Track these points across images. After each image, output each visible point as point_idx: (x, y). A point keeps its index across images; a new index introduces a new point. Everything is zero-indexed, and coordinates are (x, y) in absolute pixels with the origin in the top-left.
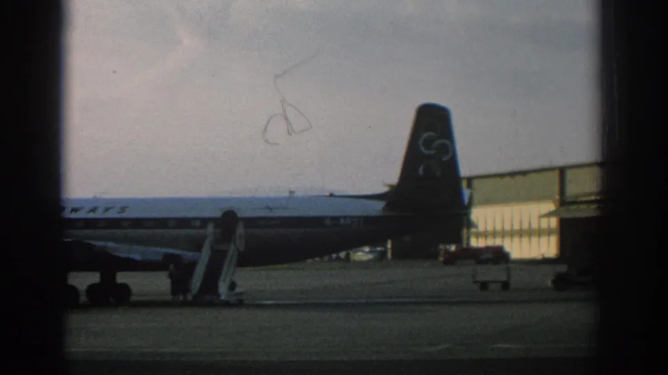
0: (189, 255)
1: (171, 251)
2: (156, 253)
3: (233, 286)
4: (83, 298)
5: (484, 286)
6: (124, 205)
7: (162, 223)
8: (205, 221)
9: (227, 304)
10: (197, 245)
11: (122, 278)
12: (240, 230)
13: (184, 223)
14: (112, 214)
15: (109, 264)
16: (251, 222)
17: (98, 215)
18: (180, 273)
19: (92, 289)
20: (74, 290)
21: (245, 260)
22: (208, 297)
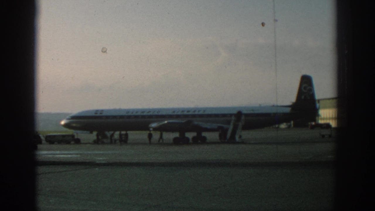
0: (225, 126)
1: (219, 125)
2: (215, 126)
3: (240, 137)
4: (191, 141)
5: (323, 136)
6: (205, 110)
7: (217, 116)
8: (231, 115)
9: (238, 143)
10: (228, 123)
11: (204, 134)
12: (243, 118)
13: (224, 115)
14: (201, 113)
15: (199, 130)
16: (247, 115)
17: (196, 113)
18: (223, 132)
19: (194, 138)
20: (188, 139)
21: (245, 128)
22: (232, 141)
